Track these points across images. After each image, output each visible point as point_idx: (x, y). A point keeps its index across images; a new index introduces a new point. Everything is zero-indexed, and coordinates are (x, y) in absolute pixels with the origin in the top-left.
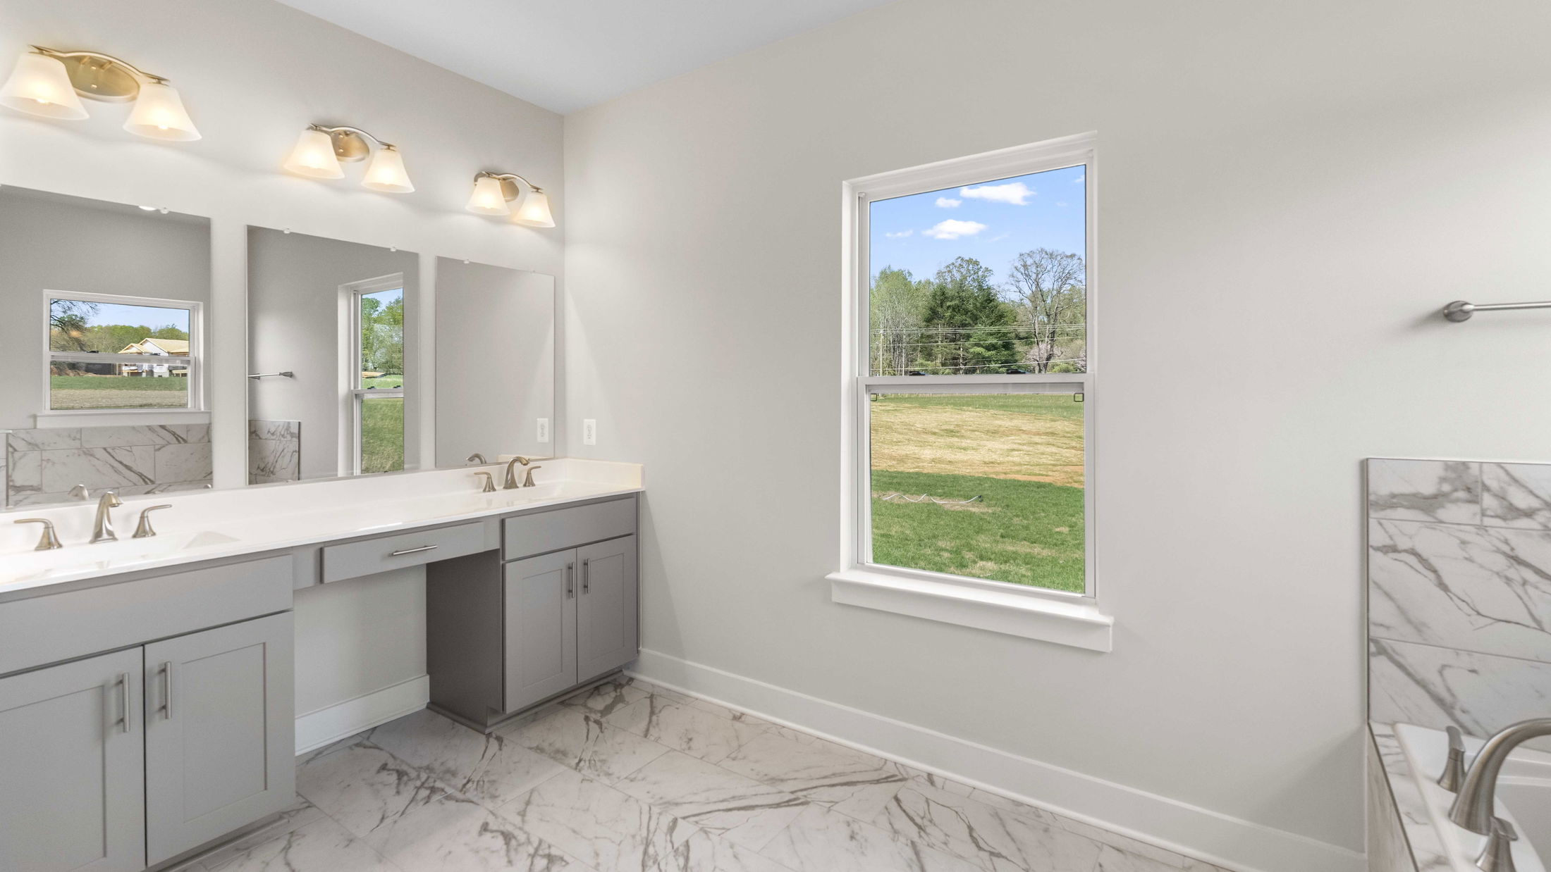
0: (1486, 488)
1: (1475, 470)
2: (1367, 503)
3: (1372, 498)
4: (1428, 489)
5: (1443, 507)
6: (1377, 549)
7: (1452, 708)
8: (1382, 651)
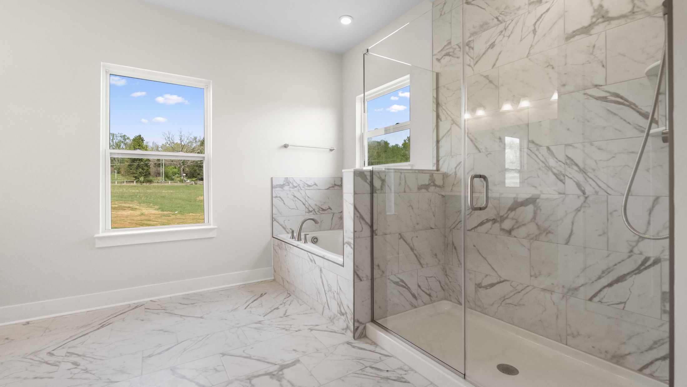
0: (290, 183)
1: (289, 179)
2: (272, 187)
3: (273, 186)
4: (282, 183)
5: (284, 187)
6: (274, 197)
7: (286, 229)
8: (275, 220)
